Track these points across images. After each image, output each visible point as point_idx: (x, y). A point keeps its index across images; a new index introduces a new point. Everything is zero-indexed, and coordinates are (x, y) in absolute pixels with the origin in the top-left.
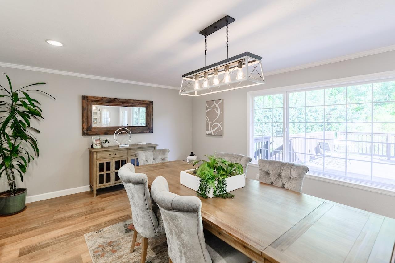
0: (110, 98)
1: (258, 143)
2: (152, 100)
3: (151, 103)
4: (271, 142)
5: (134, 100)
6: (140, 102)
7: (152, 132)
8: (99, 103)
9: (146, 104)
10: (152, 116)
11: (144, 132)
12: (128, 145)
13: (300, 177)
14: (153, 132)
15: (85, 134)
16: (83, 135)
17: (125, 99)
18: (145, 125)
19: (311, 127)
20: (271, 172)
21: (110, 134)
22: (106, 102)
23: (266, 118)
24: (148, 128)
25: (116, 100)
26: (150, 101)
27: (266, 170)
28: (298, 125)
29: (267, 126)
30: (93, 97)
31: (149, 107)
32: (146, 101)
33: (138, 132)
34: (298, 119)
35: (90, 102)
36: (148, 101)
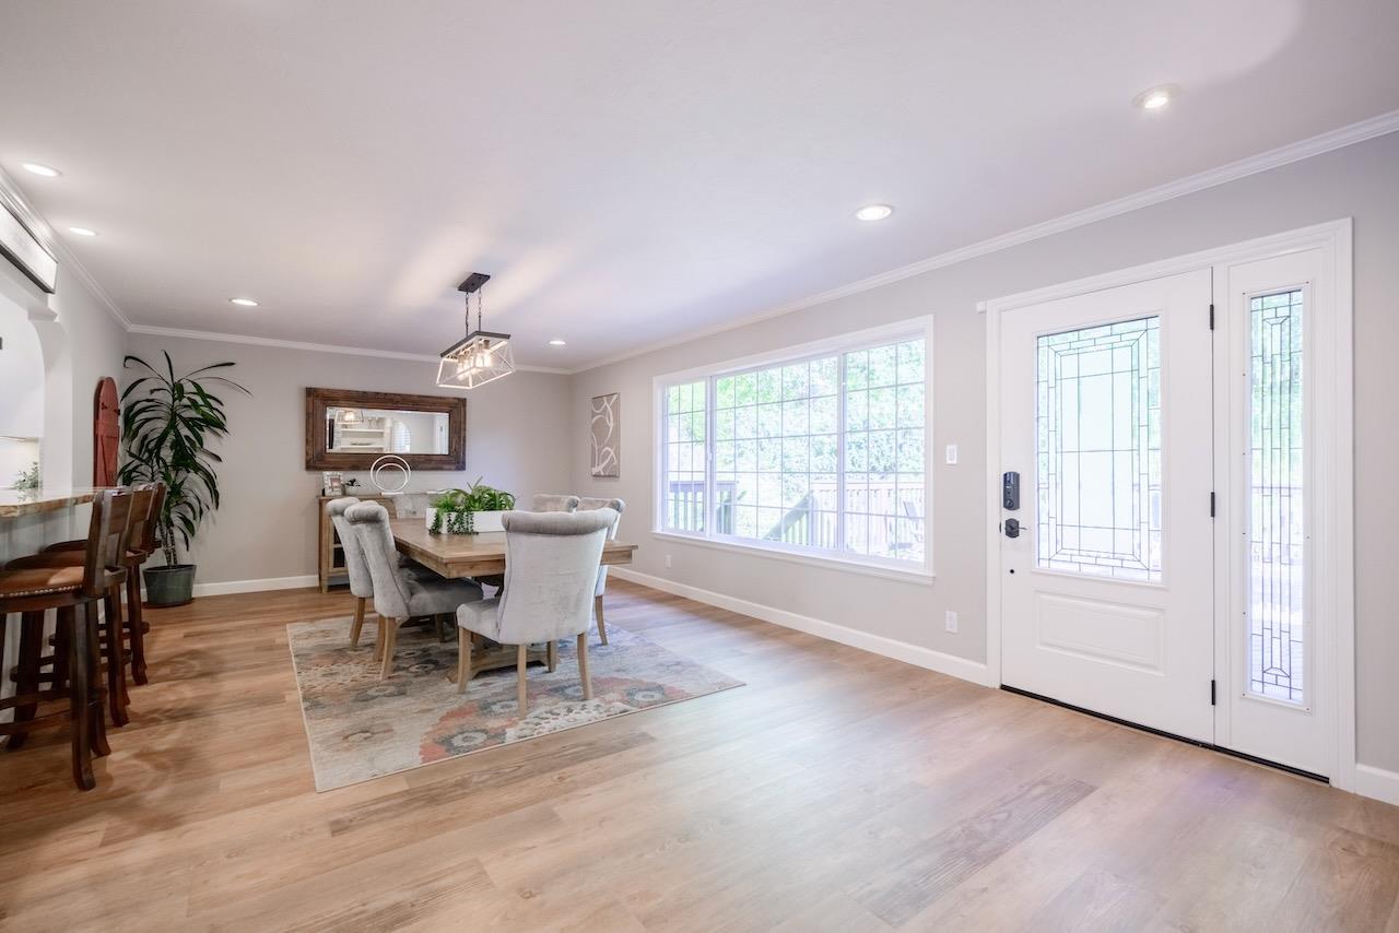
0: (364, 392)
2: (463, 397)
3: (462, 403)
5: (419, 396)
6: (434, 400)
7: (463, 468)
8: (341, 402)
9: (448, 404)
10: (463, 433)
11: (445, 466)
14: (466, 468)
15: (310, 466)
16: (306, 469)
17: (399, 395)
18: (446, 453)
21: (362, 469)
24: (455, 459)
26: (459, 399)
30: (328, 390)
31: (456, 411)
32: (449, 398)
35: (318, 400)
36: (455, 399)
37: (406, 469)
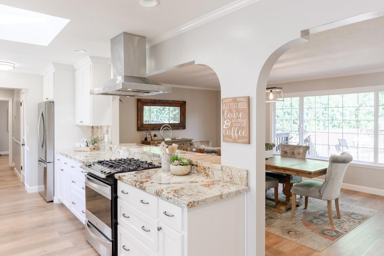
0: (156, 100)
1: (279, 138)
2: (185, 100)
3: (185, 103)
4: (290, 138)
5: (172, 101)
7: (185, 129)
8: (148, 104)
9: (180, 104)
10: (185, 114)
11: (180, 128)
12: (170, 139)
13: (305, 152)
15: (139, 129)
16: (137, 130)
17: (166, 100)
19: (338, 125)
20: (288, 152)
21: (156, 130)
23: (286, 114)
26: (184, 101)
27: (285, 151)
28: (323, 122)
29: (288, 124)
30: (145, 99)
31: (182, 106)
32: (181, 101)
33: (175, 128)
34: (323, 115)
35: (140, 103)
36: (183, 101)
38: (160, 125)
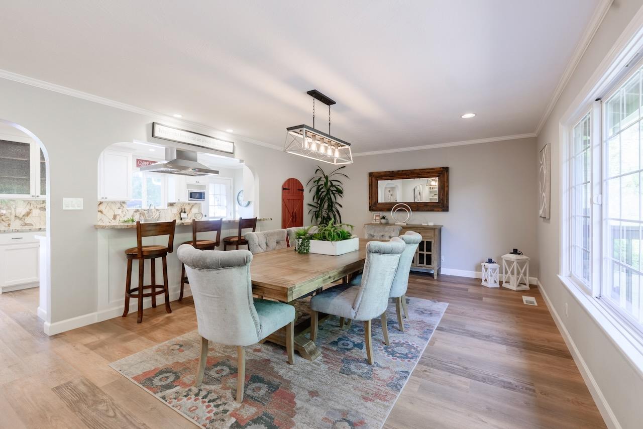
2: (445, 166)
3: (446, 169)
5: (420, 170)
6: (429, 170)
7: (446, 210)
8: (383, 178)
9: (436, 172)
11: (436, 209)
14: (449, 210)
15: (371, 209)
16: (369, 210)
18: (438, 201)
21: (389, 210)
22: (390, 177)
24: (442, 205)
25: (399, 172)
26: (443, 168)
31: (442, 176)
32: (437, 168)
33: (426, 209)
35: (375, 178)
36: (441, 168)
37: (409, 211)
38: (392, 204)
